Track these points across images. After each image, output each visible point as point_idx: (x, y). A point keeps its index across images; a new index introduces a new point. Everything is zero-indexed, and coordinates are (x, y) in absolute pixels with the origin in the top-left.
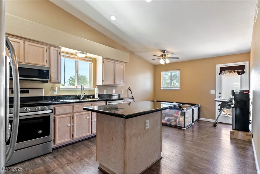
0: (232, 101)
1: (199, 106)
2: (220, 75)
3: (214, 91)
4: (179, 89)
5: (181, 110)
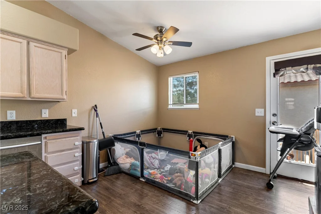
0: (309, 134)
1: (234, 140)
2: (274, 76)
3: (263, 110)
4: (198, 107)
5: (190, 158)
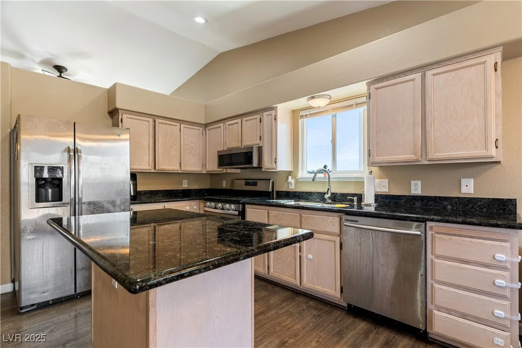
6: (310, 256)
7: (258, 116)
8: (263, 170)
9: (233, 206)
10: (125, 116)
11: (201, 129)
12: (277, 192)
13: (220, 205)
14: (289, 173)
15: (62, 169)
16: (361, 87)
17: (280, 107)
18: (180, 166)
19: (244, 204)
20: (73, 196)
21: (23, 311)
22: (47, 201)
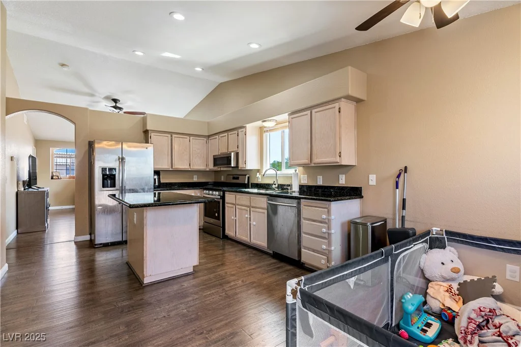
6: (254, 223)
7: (236, 132)
8: (239, 168)
9: (217, 193)
10: (152, 134)
11: (205, 139)
12: (252, 184)
13: (211, 192)
14: (258, 171)
15: (115, 169)
16: (285, 117)
17: (248, 126)
18: (190, 165)
19: (224, 192)
20: (121, 185)
21: (96, 246)
22: (108, 187)
